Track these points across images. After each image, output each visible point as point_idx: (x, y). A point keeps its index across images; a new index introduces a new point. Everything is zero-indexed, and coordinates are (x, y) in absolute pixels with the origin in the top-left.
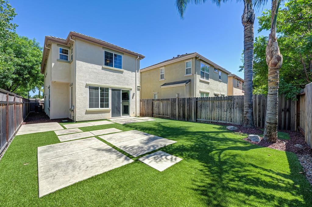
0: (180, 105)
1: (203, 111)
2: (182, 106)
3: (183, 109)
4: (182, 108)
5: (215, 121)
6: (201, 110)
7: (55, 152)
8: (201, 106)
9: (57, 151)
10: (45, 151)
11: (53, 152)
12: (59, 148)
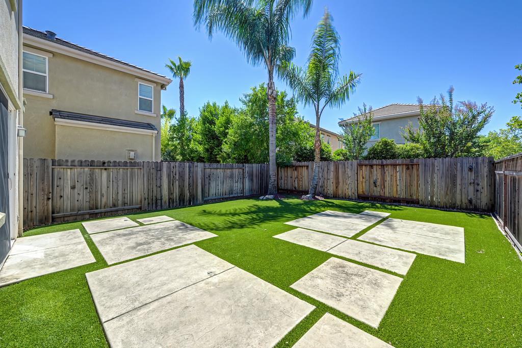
0: (172, 176)
1: (213, 185)
2: (177, 178)
3: (179, 183)
4: (177, 182)
5: (227, 196)
6: (209, 183)
7: (439, 244)
8: (209, 176)
9: (436, 244)
10: (453, 251)
11: (442, 245)
12: (430, 247)
